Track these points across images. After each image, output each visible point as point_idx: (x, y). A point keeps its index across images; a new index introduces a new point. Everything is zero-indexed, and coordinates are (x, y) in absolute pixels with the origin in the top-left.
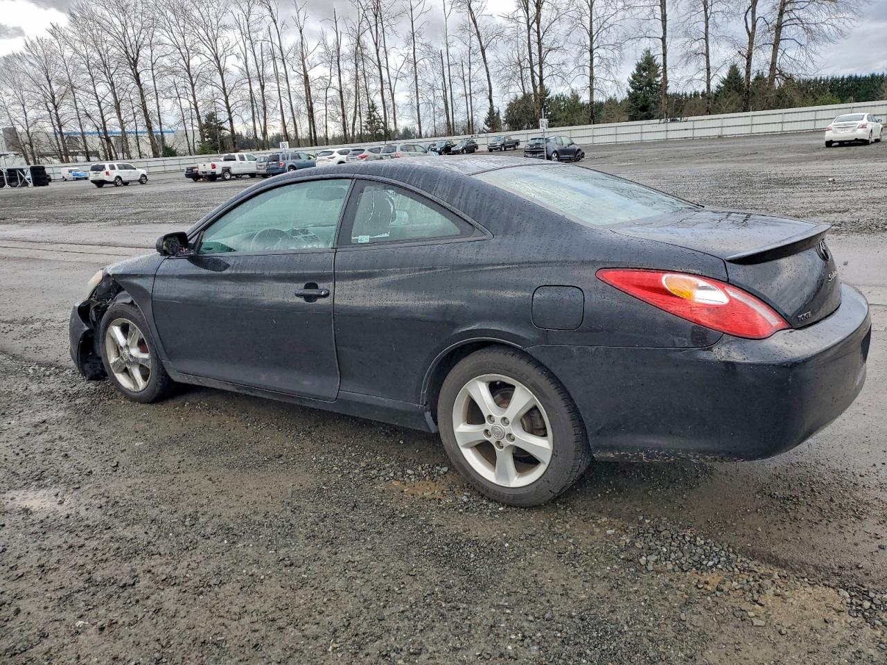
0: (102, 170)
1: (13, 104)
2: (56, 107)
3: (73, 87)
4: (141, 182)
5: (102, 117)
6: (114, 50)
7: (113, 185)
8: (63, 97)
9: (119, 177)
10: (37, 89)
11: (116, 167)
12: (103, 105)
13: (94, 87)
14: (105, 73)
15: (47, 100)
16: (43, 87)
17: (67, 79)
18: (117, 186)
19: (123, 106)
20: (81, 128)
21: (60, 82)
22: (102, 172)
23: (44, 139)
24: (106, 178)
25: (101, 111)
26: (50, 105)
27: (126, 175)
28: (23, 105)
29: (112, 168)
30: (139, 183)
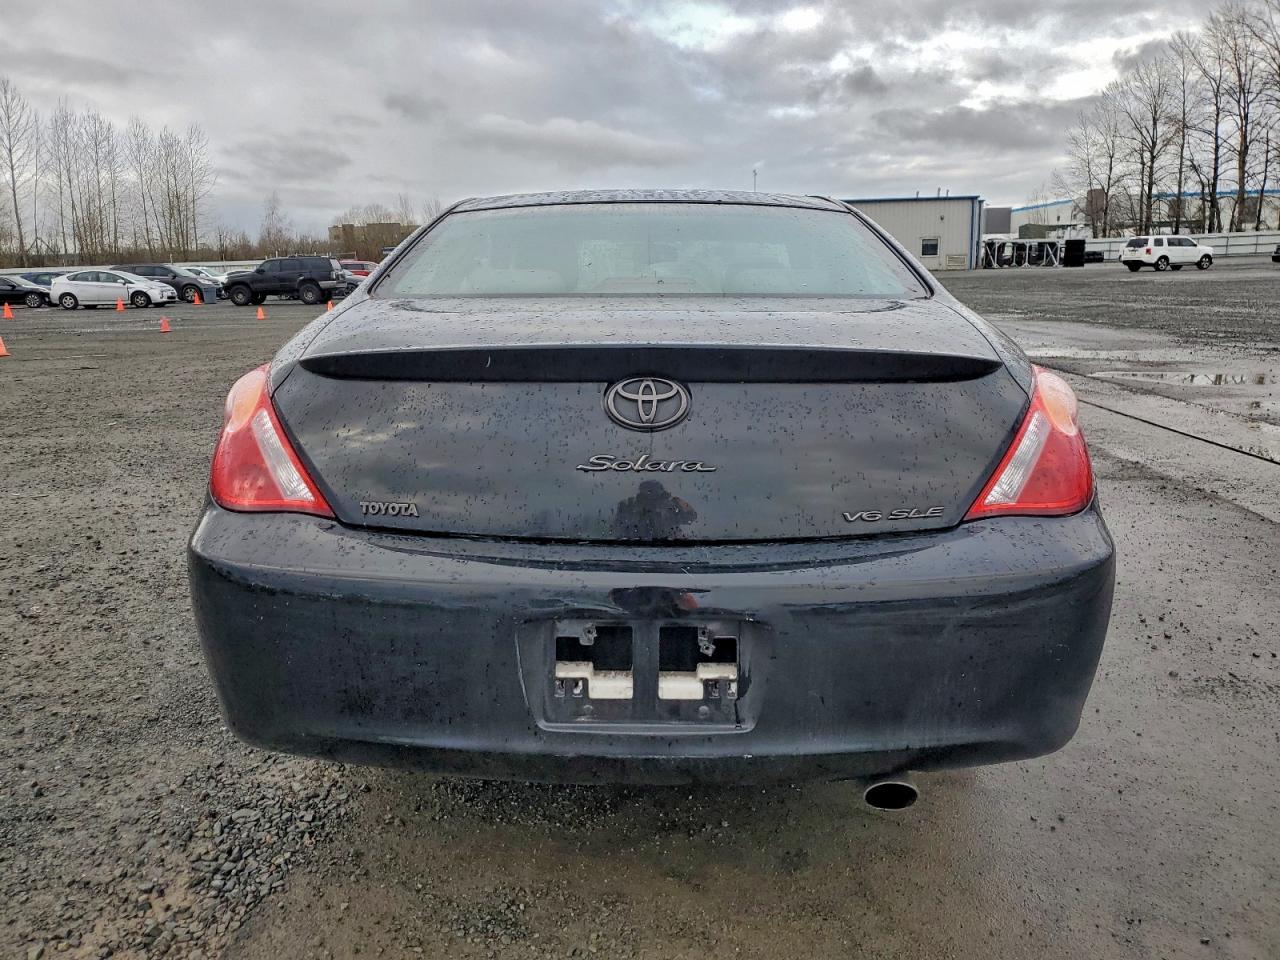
0: (1141, 246)
1: (1099, 156)
2: (1153, 158)
3: (1185, 126)
4: (1199, 265)
5: (1216, 169)
6: (1262, 65)
7: (1152, 269)
8: (1167, 142)
9: (1165, 258)
10: (1136, 134)
11: (1165, 242)
12: (1222, 151)
13: (1217, 124)
14: (1239, 102)
15: (1145, 148)
16: (1144, 130)
17: (1180, 117)
18: (1158, 269)
19: (1253, 149)
20: (1180, 187)
21: (1170, 119)
22: (1140, 249)
23: (1125, 203)
24: (1145, 258)
25: (1216, 159)
26: (1147, 155)
27: (1176, 254)
28: (1111, 158)
29: (1159, 243)
30: (1195, 267)
